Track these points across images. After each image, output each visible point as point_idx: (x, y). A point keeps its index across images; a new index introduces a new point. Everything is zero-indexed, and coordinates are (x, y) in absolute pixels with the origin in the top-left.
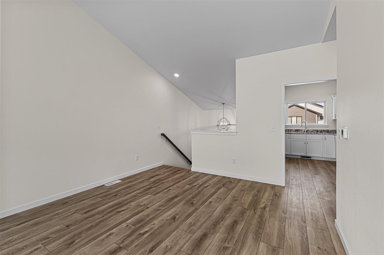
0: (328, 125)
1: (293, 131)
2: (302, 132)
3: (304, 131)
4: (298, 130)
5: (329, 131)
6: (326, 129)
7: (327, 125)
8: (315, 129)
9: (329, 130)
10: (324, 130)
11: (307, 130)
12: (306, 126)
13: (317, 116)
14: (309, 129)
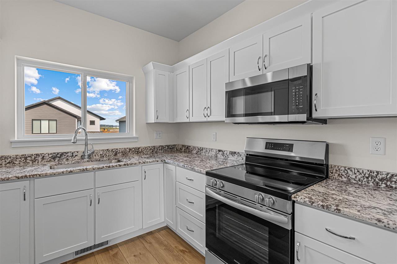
0: (137, 136)
1: (43, 158)
2: (76, 158)
3: (83, 157)
4: (62, 154)
5: (140, 150)
6: (134, 146)
7: (134, 135)
8: (111, 147)
9: (139, 148)
10: (130, 149)
11: (89, 152)
12: (86, 140)
13: (76, 120)
14: (97, 148)
